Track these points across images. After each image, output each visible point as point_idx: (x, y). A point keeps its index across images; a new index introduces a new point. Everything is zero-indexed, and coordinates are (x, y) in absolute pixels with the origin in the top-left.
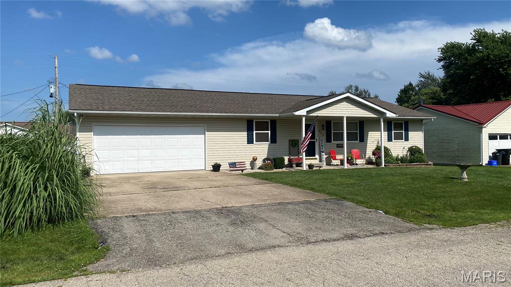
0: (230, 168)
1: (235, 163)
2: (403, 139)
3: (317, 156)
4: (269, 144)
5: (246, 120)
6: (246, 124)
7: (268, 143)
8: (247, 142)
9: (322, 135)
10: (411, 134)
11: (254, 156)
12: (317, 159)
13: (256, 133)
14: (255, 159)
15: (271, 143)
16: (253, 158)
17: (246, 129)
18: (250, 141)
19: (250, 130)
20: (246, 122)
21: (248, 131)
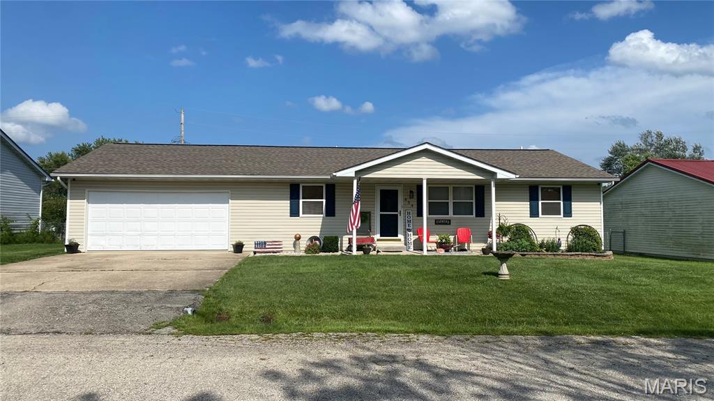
0: (255, 248)
1: (265, 243)
2: (560, 214)
3: (400, 236)
4: (323, 217)
5: (289, 184)
6: (289, 190)
7: (322, 215)
8: (289, 214)
9: (410, 206)
10: (575, 206)
11: (296, 233)
12: (400, 240)
13: (303, 202)
14: (298, 238)
15: (326, 216)
16: (295, 237)
17: (289, 196)
18: (294, 212)
19: (294, 197)
20: (289, 187)
21: (291, 198)
